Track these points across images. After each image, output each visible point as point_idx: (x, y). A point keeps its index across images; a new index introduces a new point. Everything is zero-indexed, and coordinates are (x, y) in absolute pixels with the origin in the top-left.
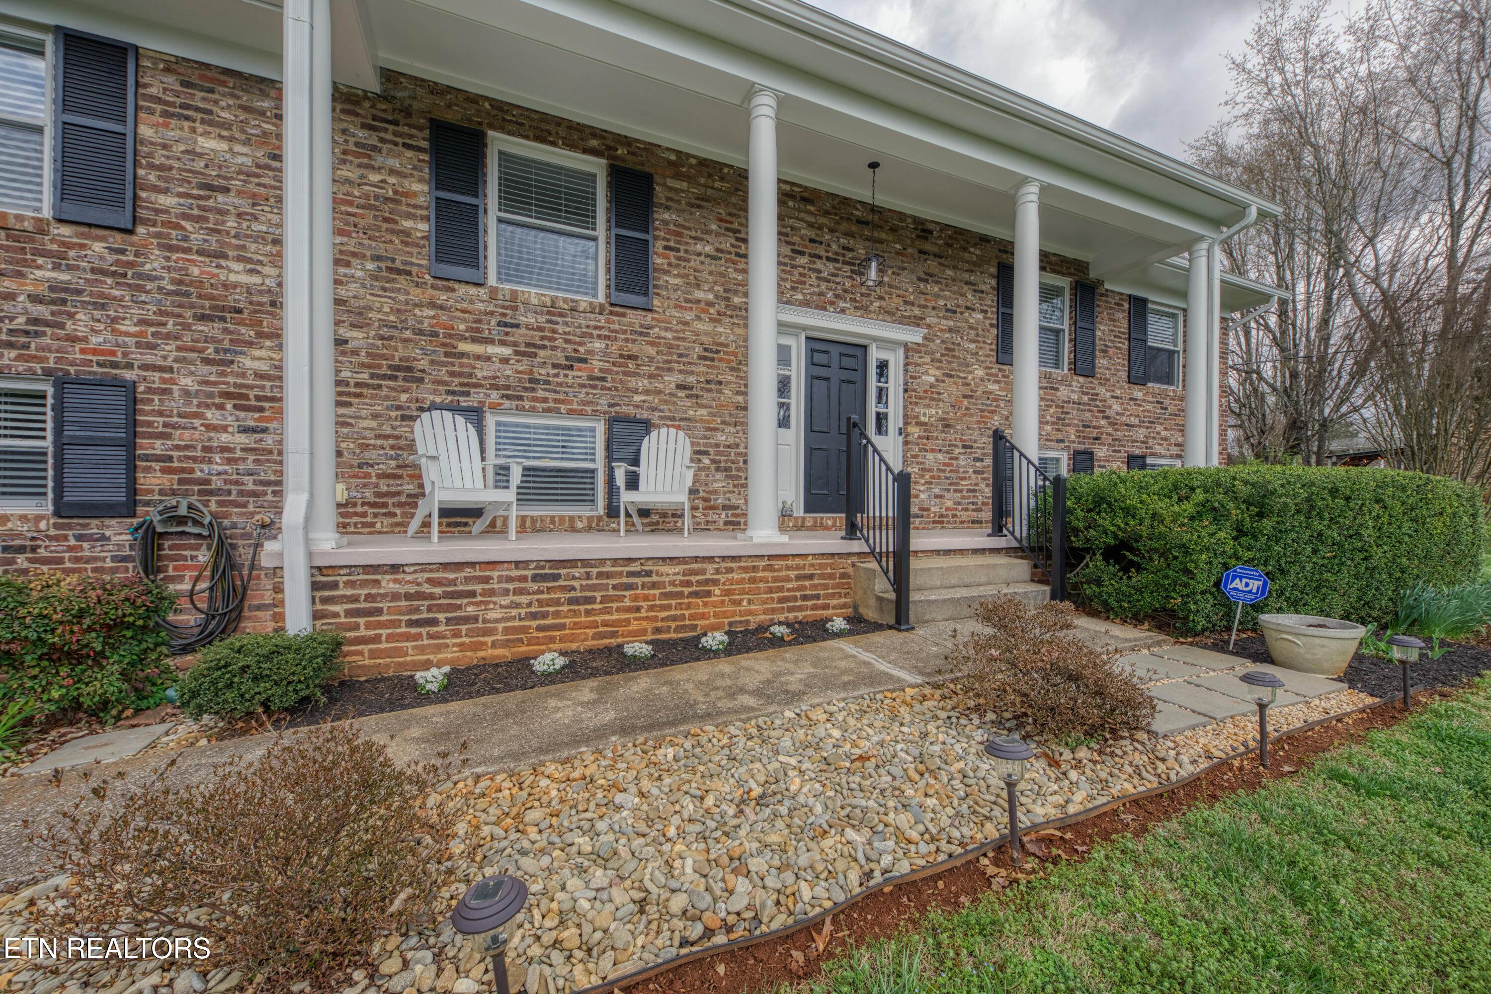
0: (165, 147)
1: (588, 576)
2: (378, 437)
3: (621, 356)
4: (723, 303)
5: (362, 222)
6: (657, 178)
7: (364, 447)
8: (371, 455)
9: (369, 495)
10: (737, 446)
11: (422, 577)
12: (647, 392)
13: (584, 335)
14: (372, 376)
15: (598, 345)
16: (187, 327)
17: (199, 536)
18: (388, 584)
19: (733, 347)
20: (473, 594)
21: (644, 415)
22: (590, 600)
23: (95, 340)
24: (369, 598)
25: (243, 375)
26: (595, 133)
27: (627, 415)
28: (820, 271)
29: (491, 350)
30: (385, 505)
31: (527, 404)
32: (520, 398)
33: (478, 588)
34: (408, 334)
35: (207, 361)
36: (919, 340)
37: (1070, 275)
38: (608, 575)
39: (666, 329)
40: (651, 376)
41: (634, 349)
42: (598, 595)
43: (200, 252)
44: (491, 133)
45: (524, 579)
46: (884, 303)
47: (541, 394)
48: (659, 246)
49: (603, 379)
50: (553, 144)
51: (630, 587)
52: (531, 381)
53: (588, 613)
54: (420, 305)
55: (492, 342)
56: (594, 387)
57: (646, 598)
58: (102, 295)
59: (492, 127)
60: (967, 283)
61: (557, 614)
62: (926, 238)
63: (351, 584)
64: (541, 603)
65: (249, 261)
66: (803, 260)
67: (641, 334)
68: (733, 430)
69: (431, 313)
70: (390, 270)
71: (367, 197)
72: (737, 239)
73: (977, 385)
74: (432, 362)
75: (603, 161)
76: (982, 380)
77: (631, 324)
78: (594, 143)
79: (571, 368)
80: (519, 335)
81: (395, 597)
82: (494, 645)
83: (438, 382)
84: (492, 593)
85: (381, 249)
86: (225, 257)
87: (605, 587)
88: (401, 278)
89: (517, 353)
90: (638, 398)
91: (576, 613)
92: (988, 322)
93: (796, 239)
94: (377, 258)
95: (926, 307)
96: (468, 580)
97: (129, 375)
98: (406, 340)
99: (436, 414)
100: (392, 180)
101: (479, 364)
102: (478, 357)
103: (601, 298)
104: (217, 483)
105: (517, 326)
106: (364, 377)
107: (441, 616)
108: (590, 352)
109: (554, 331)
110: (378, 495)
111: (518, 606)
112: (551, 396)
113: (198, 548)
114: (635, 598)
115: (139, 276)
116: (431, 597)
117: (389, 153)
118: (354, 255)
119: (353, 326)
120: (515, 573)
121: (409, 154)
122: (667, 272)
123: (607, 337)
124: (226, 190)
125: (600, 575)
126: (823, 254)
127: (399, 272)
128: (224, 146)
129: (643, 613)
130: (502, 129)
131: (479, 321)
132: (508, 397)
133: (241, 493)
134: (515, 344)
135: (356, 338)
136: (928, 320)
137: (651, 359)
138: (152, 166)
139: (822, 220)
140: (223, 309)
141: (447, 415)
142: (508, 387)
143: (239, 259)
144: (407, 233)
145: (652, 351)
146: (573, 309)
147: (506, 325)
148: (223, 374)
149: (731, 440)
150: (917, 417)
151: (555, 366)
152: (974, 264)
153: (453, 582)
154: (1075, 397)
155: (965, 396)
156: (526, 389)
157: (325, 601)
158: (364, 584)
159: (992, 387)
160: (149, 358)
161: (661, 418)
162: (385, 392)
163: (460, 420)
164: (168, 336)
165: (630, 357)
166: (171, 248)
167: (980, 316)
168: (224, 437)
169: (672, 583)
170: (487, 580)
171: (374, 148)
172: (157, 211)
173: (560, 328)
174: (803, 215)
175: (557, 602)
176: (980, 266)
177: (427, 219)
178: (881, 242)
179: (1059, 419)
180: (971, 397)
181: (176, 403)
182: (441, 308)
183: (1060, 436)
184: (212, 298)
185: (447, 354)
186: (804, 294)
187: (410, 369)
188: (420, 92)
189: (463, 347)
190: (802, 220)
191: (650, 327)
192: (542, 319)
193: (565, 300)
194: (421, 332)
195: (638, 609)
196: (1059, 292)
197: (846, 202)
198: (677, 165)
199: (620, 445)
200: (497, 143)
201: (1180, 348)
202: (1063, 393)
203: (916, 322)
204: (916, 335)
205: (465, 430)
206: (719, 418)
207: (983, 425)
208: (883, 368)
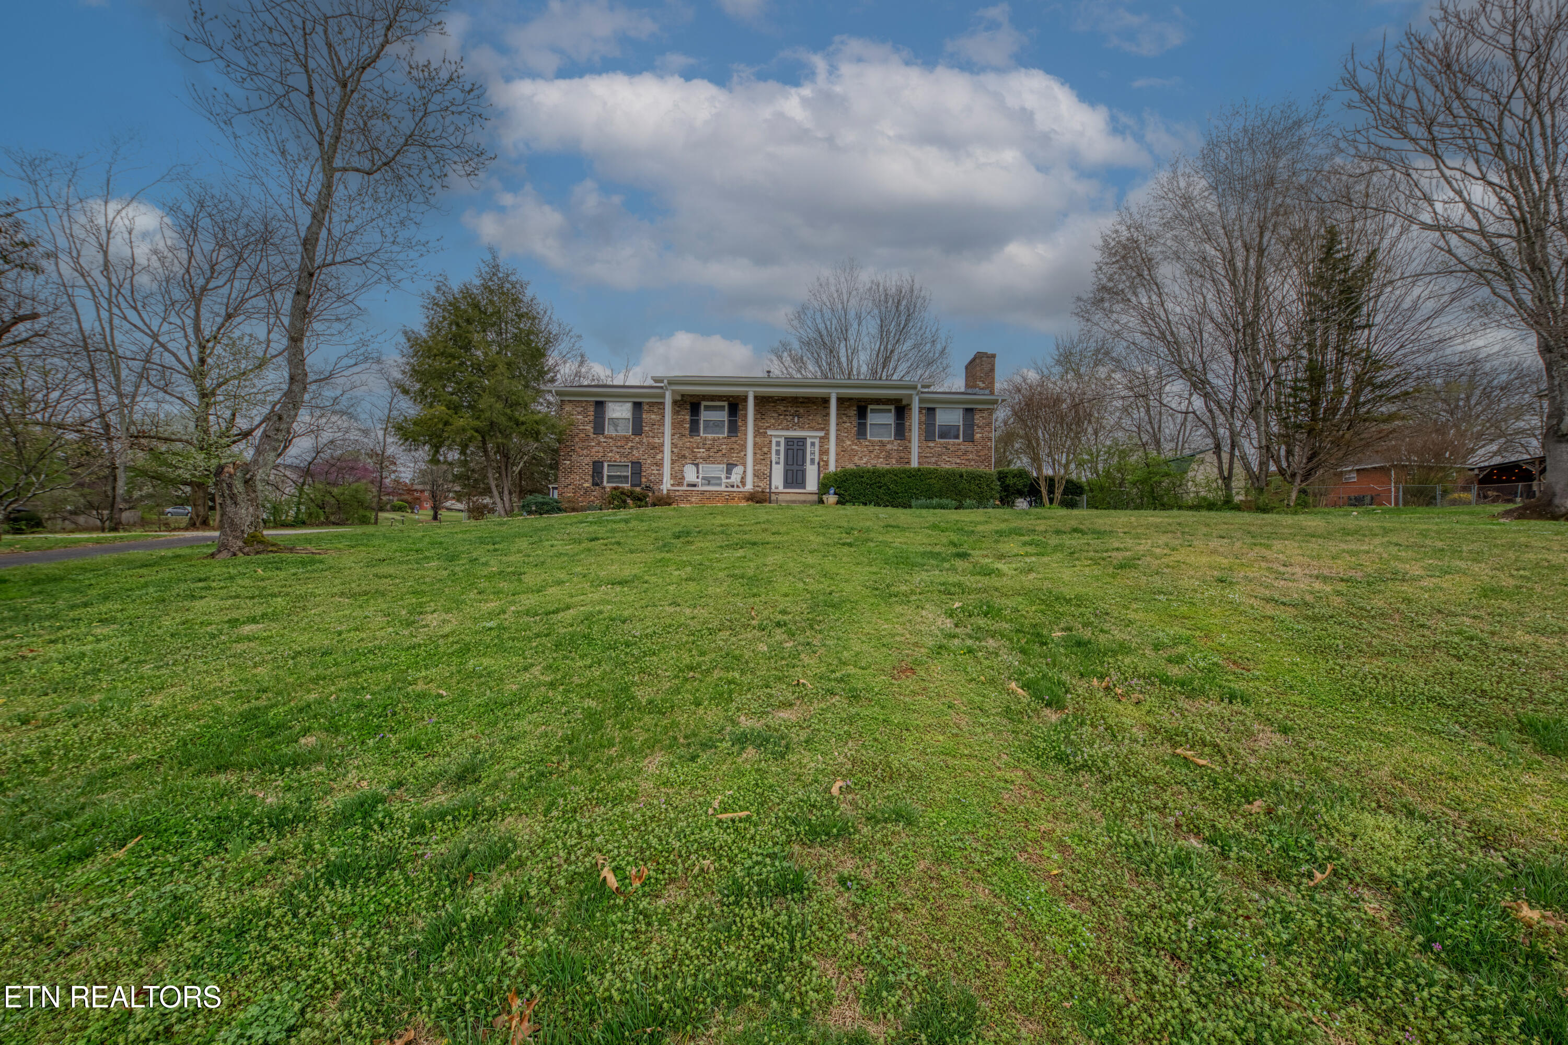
0: (648, 419)
1: (709, 494)
2: (680, 470)
3: (730, 449)
4: (757, 432)
5: (678, 426)
6: (740, 404)
7: (678, 472)
8: (679, 474)
9: (678, 481)
10: (761, 470)
11: (682, 493)
12: (736, 457)
13: (721, 445)
14: (680, 458)
15: (724, 447)
16: (650, 451)
17: (652, 489)
18: (677, 493)
19: (760, 444)
20: (689, 496)
21: (735, 463)
22: (710, 499)
23: (636, 455)
24: (675, 495)
25: (659, 460)
26: (725, 397)
27: (731, 463)
28: (787, 419)
29: (701, 450)
30: (681, 484)
32: (707, 461)
34: (685, 448)
35: (653, 458)
37: (893, 405)
38: (714, 494)
39: (742, 441)
40: (737, 453)
41: (733, 447)
42: (712, 498)
43: (653, 437)
46: (810, 425)
47: (711, 459)
48: (740, 420)
49: (725, 455)
50: (715, 402)
51: (718, 496)
52: (709, 456)
53: (710, 501)
54: (687, 442)
55: (701, 448)
56: (723, 457)
57: (721, 499)
58: (637, 447)
59: (702, 401)
60: (842, 414)
61: (704, 501)
62: (824, 404)
63: (672, 493)
64: (701, 499)
66: (782, 417)
67: (735, 443)
68: (759, 465)
69: (689, 443)
71: (679, 421)
72: (761, 415)
73: (846, 447)
74: (690, 454)
75: (727, 403)
76: (849, 445)
77: (733, 441)
78: (724, 399)
79: (718, 453)
80: (707, 446)
81: (678, 496)
83: (690, 458)
84: (692, 496)
85: (682, 431)
86: (656, 437)
87: (713, 496)
89: (706, 450)
90: (734, 459)
91: (707, 501)
92: (852, 426)
93: (780, 411)
94: (681, 434)
95: (825, 424)
96: (689, 494)
97: (641, 461)
98: (685, 450)
99: (689, 465)
100: (683, 417)
101: (698, 454)
102: (698, 452)
103: (726, 435)
104: (655, 480)
105: (706, 444)
106: (678, 458)
107: (685, 499)
108: (722, 449)
109: (714, 445)
110: (680, 481)
111: (697, 499)
112: (713, 460)
113: (650, 492)
114: (719, 499)
115: (643, 443)
116: (683, 496)
117: (683, 412)
118: (677, 434)
119: (677, 448)
120: (697, 493)
121: (686, 411)
122: (742, 427)
123: (727, 445)
124: (657, 425)
125: (712, 494)
126: (788, 414)
127: (684, 436)
128: (657, 416)
130: (704, 401)
131: (698, 444)
132: (704, 460)
133: (658, 482)
134: (706, 448)
135: (677, 450)
136: (826, 429)
137: (738, 449)
138: (645, 423)
139: (788, 405)
140: (656, 447)
141: (691, 465)
142: (704, 458)
143: (659, 437)
144: (685, 427)
145: (738, 447)
146: (719, 439)
147: (704, 444)
148: (656, 460)
149: (759, 468)
150: (822, 458)
151: (714, 453)
152: (845, 408)
153: (686, 494)
154: (895, 448)
155: (841, 451)
156: (708, 458)
157: (669, 495)
158: (674, 493)
159: (853, 447)
160: (644, 458)
161: (740, 463)
162: (682, 461)
163: (693, 466)
164: (647, 453)
165: (732, 449)
166: (648, 437)
167: (848, 424)
168: (656, 471)
169: (726, 496)
170: (691, 494)
171: (681, 411)
172: (645, 431)
173: (716, 444)
174: (782, 405)
175: (704, 499)
176: (847, 408)
177: (689, 424)
178: (808, 407)
179: (887, 455)
180: (844, 451)
181: (648, 466)
182: (691, 442)
183: (887, 462)
184: (654, 445)
185: (692, 452)
186: (782, 427)
187: (685, 456)
188: (689, 398)
189: (695, 450)
191: (738, 441)
192: (712, 442)
193: (717, 437)
194: (687, 448)
196: (889, 411)
197: (796, 398)
198: (745, 399)
199: (729, 471)
200: (704, 403)
201: (961, 423)
202: (889, 447)
203: (822, 429)
204: (822, 434)
205: (694, 468)
206: (756, 462)
207: (850, 460)
208: (813, 444)
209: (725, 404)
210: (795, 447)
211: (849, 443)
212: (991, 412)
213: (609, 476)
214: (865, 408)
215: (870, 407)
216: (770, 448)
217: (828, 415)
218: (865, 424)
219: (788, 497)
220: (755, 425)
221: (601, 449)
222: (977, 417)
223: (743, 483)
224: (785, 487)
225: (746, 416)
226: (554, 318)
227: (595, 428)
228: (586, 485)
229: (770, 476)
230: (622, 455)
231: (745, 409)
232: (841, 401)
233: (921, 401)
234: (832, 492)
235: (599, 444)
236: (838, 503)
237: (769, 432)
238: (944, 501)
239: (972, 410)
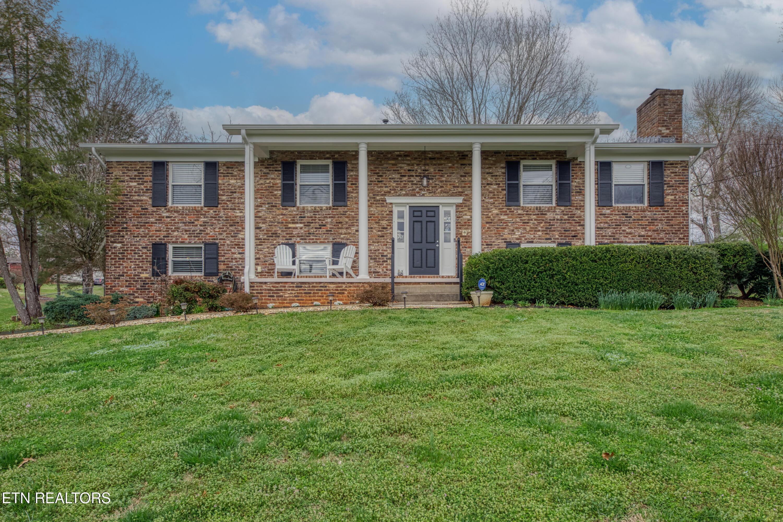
0: (224, 184)
1: (309, 287)
2: (269, 253)
3: (337, 223)
4: (373, 200)
5: (265, 194)
6: (348, 162)
7: (265, 256)
8: (267, 259)
9: (266, 270)
10: (379, 250)
11: (271, 285)
12: (345, 234)
13: (325, 217)
14: (267, 236)
15: (329, 220)
16: (228, 228)
17: (230, 281)
18: (264, 287)
19: (377, 215)
20: (282, 290)
21: (344, 241)
22: (310, 293)
23: (211, 234)
24: (261, 290)
25: (239, 239)
26: (328, 152)
27: (339, 242)
28: (413, 181)
29: (298, 225)
30: (270, 273)
31: (307, 241)
32: (306, 239)
33: (283, 289)
34: (276, 224)
35: (232, 236)
36: (461, 201)
37: (554, 158)
38: (315, 287)
39: (352, 212)
40: (347, 228)
41: (341, 220)
42: (312, 292)
43: (231, 209)
44: (298, 161)
45: (293, 287)
46: (443, 189)
47: (312, 237)
48: (349, 184)
49: (331, 231)
50: (315, 159)
51: (321, 290)
52: (309, 234)
53: (309, 296)
54: (278, 215)
55: (297, 223)
56: (328, 234)
57: (325, 294)
58: (212, 223)
59: (298, 159)
60: (487, 173)
61: (301, 296)
62: (465, 159)
63: (257, 286)
64: (298, 293)
65: (240, 209)
66: (405, 179)
67: (343, 214)
68: (377, 244)
69: (281, 217)
70: (272, 206)
71: (266, 187)
72: (378, 176)
73: (494, 217)
74: (282, 231)
75: (331, 161)
76: (497, 214)
77: (340, 212)
78: (328, 156)
79: (321, 228)
80: (305, 220)
81: (266, 290)
82: (287, 303)
83: (283, 237)
84: (286, 290)
85: (269, 201)
86: (235, 209)
87: (314, 290)
88: (274, 208)
89: (305, 225)
90: (342, 236)
91: (306, 296)
92: (500, 189)
93: (402, 171)
94: (268, 204)
95: (465, 187)
96: (281, 286)
97: (217, 241)
98: (275, 225)
99: (281, 246)
100: (272, 181)
101: (294, 230)
102: (294, 228)
103: (331, 205)
104: (234, 267)
105: (305, 217)
106: (265, 237)
107: (275, 295)
108: (326, 223)
109: (315, 217)
110: (269, 270)
111: (292, 293)
112: (315, 238)
113: (230, 284)
114: (322, 293)
115: (219, 217)
116: (273, 290)
117: (272, 174)
118: (263, 204)
119: (263, 223)
120: (292, 285)
121: (276, 172)
122: (352, 192)
123: (332, 217)
124: (235, 192)
125: (312, 287)
126: (414, 174)
127: (274, 206)
128: (235, 181)
129: (324, 298)
130: (300, 159)
131: (294, 217)
132: (302, 239)
133: (239, 270)
134: (304, 223)
135: (263, 226)
136: (466, 193)
137: (347, 222)
138: (221, 190)
139: (413, 162)
140: (235, 223)
141: (284, 246)
142: (302, 236)
143: (239, 209)
144: (276, 195)
145: (347, 220)
146: (321, 210)
147: (302, 217)
148: (235, 239)
149: (376, 248)
150: (461, 234)
151: (316, 228)
152: (491, 164)
153: (277, 287)
154: (559, 217)
155: (487, 223)
156: (307, 236)
157: (253, 290)
158: (260, 286)
159: (502, 217)
160: (221, 237)
161: (350, 242)
162: (270, 241)
163: (288, 247)
164: (224, 231)
165: (339, 223)
166: (225, 209)
167: (495, 187)
168: (235, 256)
169: (333, 290)
170: (285, 287)
171: (268, 173)
172: (222, 201)
173: (317, 216)
174: (405, 162)
175: (301, 293)
176: (495, 165)
177: (280, 190)
178: (441, 165)
179: (547, 228)
180: (491, 223)
181: (226, 248)
182: (284, 215)
183: (548, 236)
184: (233, 220)
185: (286, 228)
186: (406, 191)
187: (276, 234)
188: (279, 154)
189: (290, 225)
190: (405, 164)
191: (346, 212)
192: (312, 214)
193: (318, 207)
194: (279, 223)
195: (323, 296)
196: (549, 168)
197: (424, 152)
198: (355, 156)
199: (336, 252)
200: (300, 163)
201: (646, 182)
202: (550, 216)
203: (460, 194)
204: (459, 200)
205: (288, 250)
206: (371, 240)
207: (498, 234)
208: (447, 214)
209: (329, 162)
210: (424, 219)
211: (496, 211)
212: (686, 166)
213: (175, 263)
214: (518, 163)
215: (523, 163)
216: (390, 221)
217: (469, 174)
218: (517, 186)
219: (418, 290)
220: (370, 190)
221: (163, 227)
222: (667, 172)
223: (355, 267)
224: (412, 272)
225: (356, 178)
226: (139, 73)
227: (154, 198)
228: (144, 275)
229: (392, 259)
230: (192, 234)
231: (356, 168)
232: (485, 155)
233: (598, 152)
234: (482, 284)
235: (160, 219)
236: (494, 302)
237: (389, 200)
238: (646, 295)
239: (660, 163)
